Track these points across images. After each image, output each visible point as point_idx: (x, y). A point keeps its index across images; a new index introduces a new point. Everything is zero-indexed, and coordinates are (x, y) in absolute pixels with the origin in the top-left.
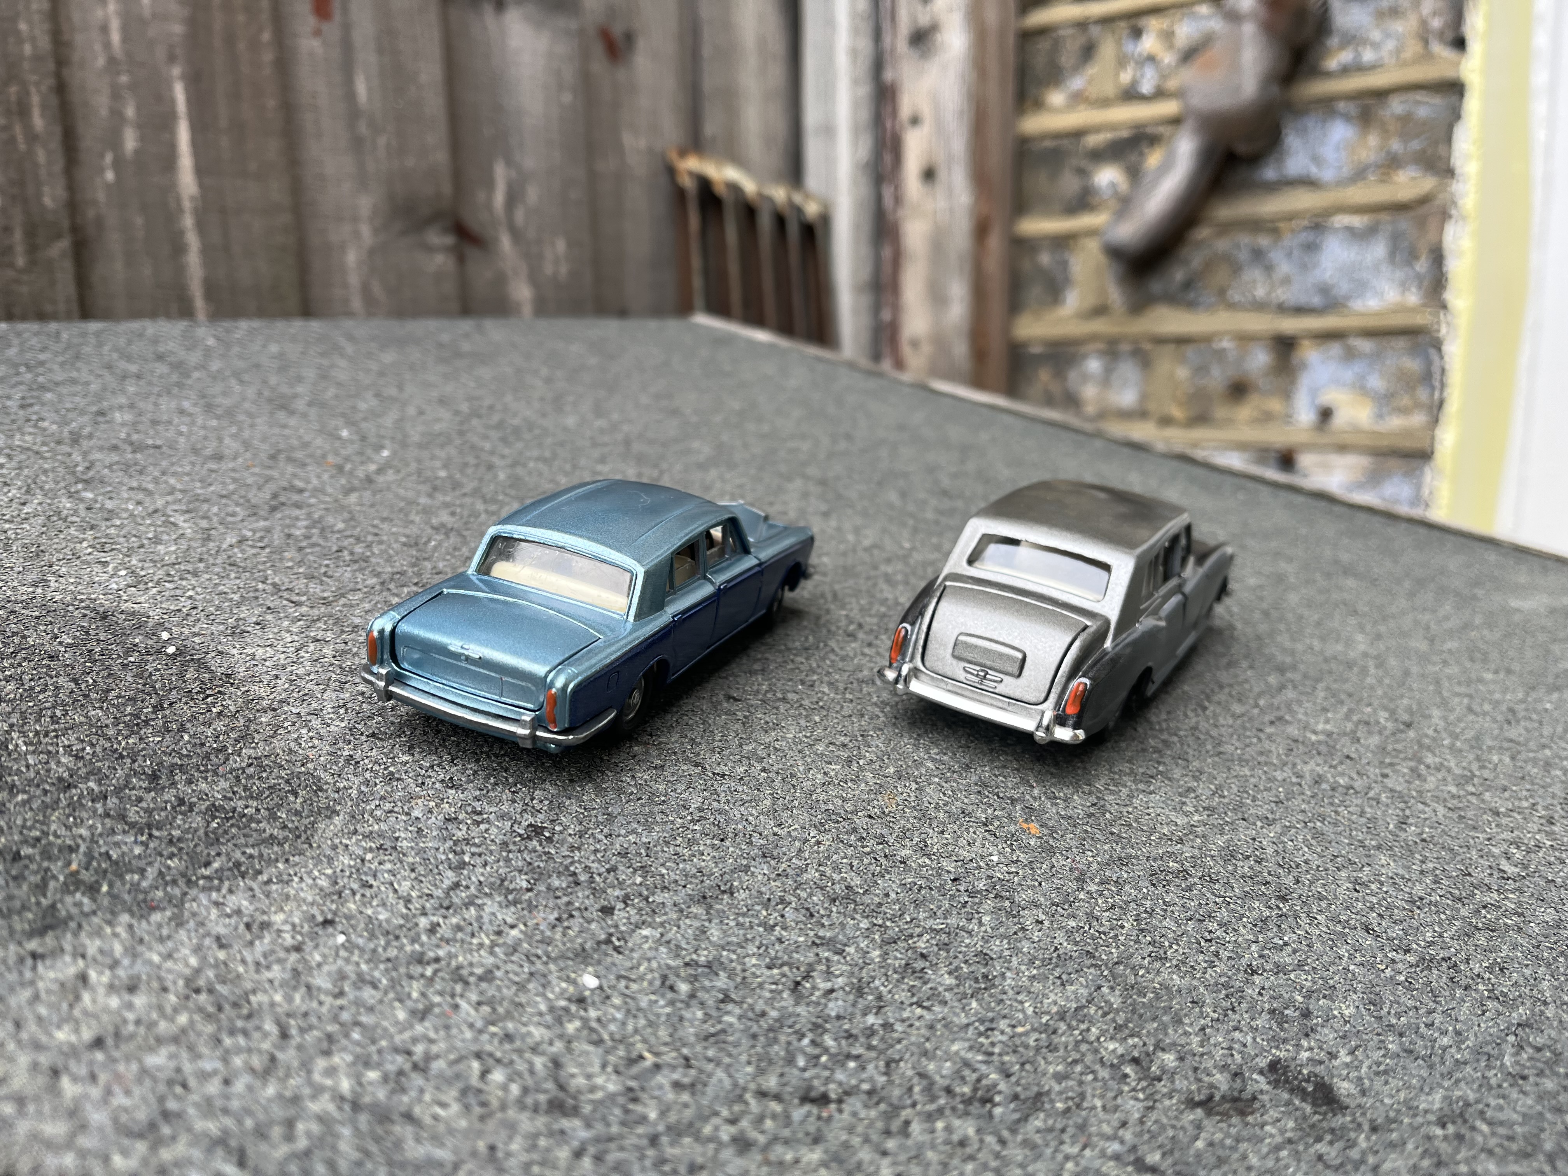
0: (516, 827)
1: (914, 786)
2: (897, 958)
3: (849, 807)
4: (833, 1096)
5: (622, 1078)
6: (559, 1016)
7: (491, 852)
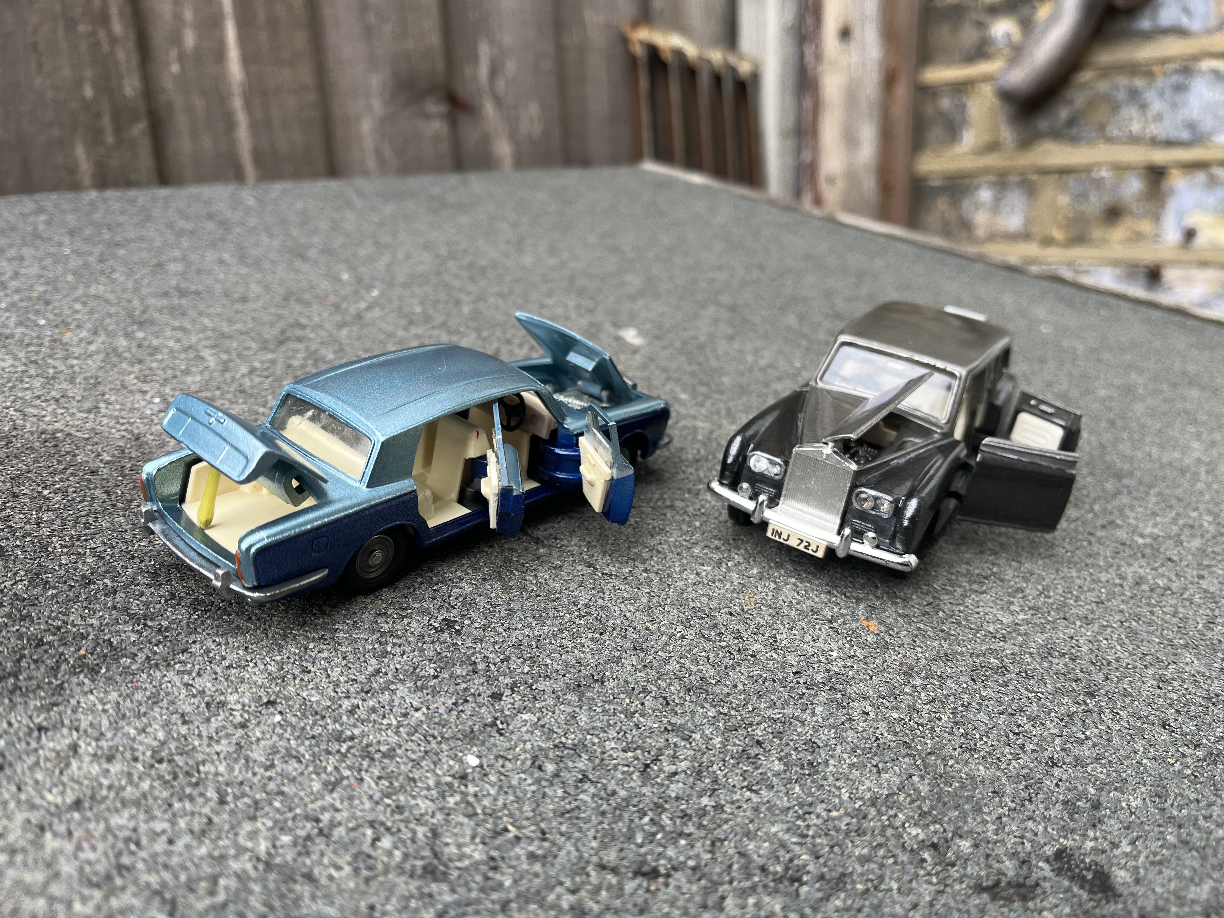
0: (432, 622)
1: (773, 586)
2: (736, 744)
3: (713, 604)
4: (663, 871)
5: (486, 848)
6: (443, 793)
7: (409, 643)
